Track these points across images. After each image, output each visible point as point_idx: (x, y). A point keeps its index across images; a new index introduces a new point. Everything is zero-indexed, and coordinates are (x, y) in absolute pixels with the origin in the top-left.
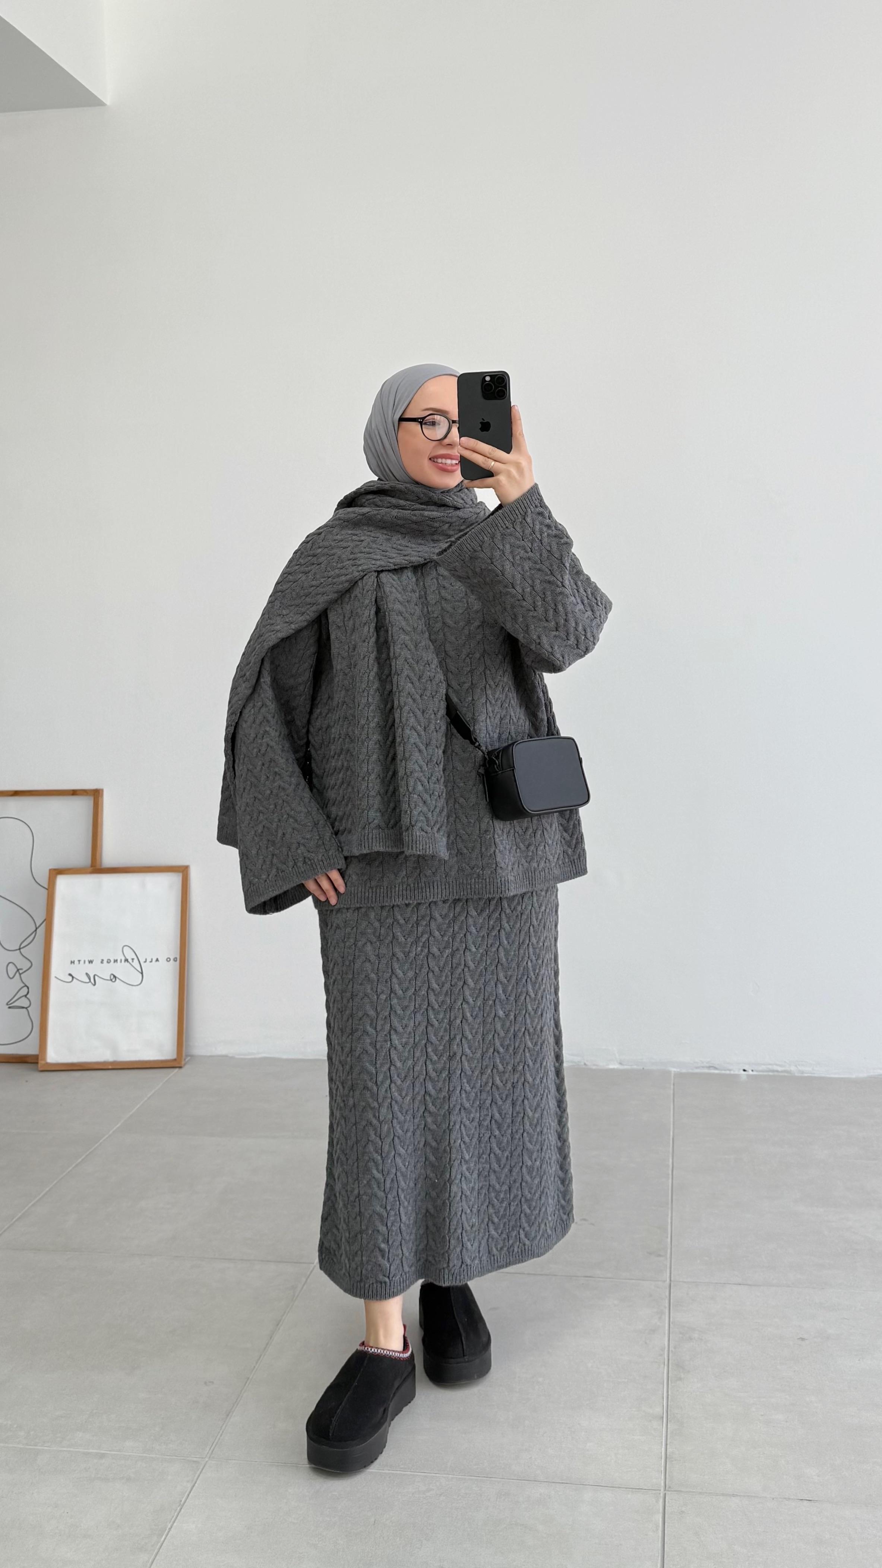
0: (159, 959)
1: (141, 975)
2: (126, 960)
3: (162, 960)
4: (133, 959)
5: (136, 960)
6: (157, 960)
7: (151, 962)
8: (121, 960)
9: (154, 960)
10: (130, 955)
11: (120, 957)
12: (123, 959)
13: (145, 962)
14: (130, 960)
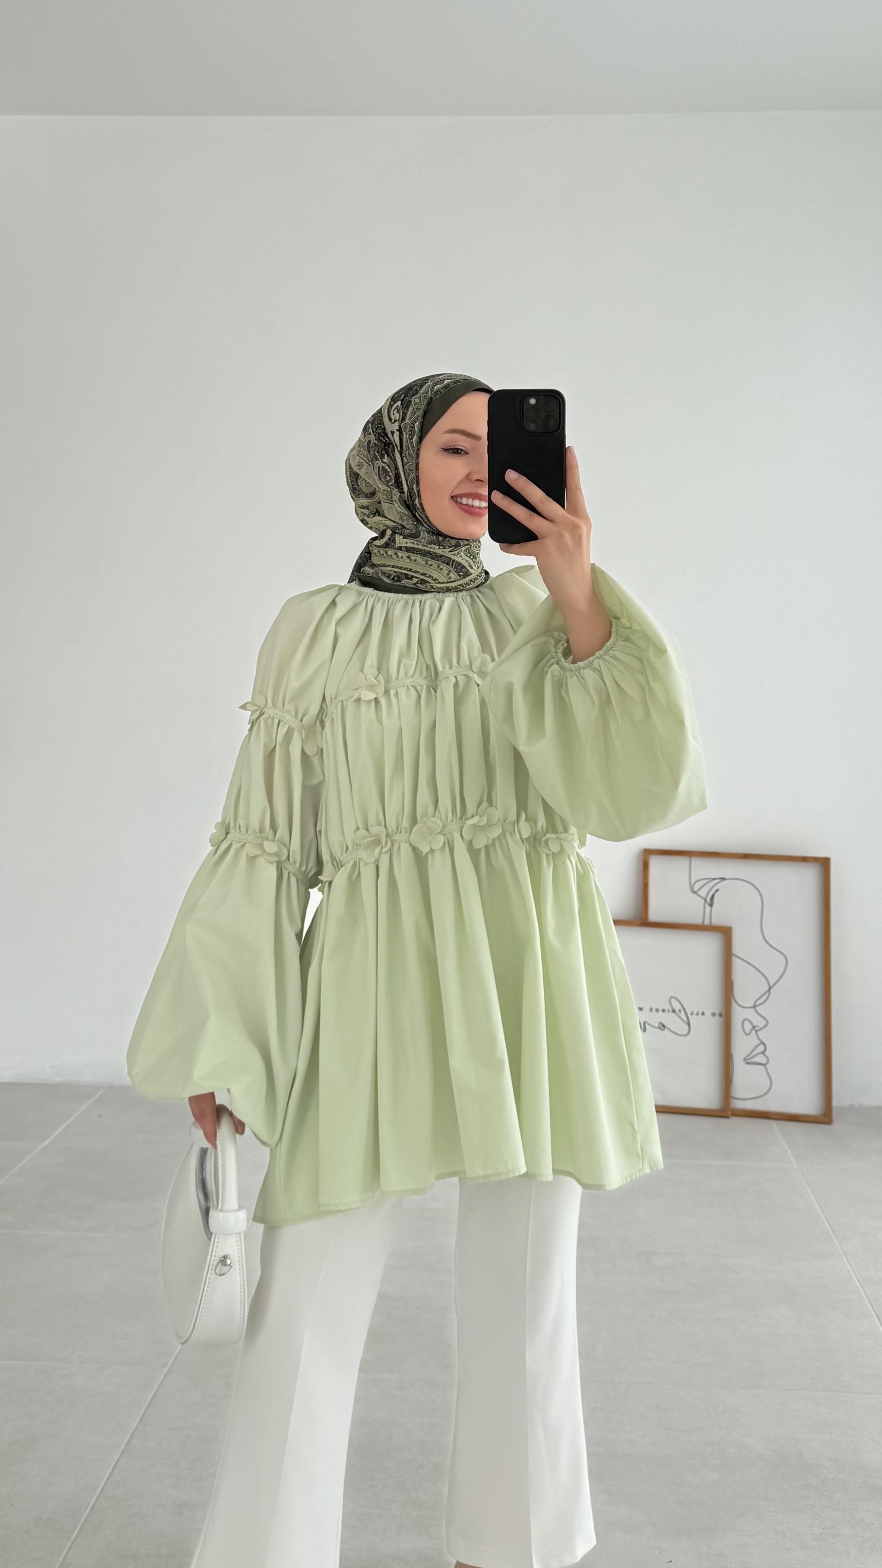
0: (705, 1013)
1: (687, 1027)
2: (674, 1011)
3: (708, 1013)
4: (680, 1011)
5: (682, 1012)
6: (703, 1014)
7: (697, 1014)
8: (669, 1011)
9: (700, 1013)
10: (677, 1007)
11: (667, 1007)
12: (671, 1011)
13: (692, 1014)
14: (677, 1012)
